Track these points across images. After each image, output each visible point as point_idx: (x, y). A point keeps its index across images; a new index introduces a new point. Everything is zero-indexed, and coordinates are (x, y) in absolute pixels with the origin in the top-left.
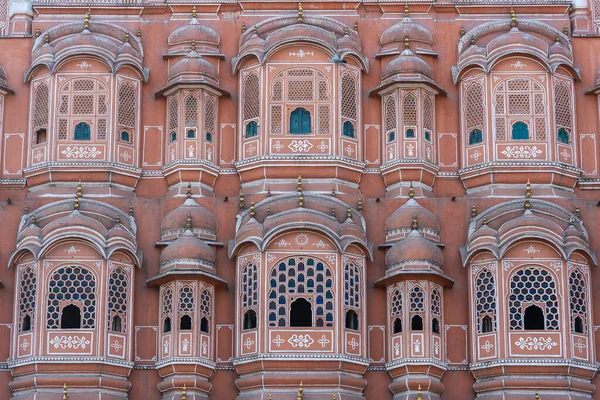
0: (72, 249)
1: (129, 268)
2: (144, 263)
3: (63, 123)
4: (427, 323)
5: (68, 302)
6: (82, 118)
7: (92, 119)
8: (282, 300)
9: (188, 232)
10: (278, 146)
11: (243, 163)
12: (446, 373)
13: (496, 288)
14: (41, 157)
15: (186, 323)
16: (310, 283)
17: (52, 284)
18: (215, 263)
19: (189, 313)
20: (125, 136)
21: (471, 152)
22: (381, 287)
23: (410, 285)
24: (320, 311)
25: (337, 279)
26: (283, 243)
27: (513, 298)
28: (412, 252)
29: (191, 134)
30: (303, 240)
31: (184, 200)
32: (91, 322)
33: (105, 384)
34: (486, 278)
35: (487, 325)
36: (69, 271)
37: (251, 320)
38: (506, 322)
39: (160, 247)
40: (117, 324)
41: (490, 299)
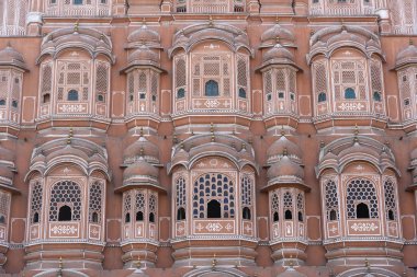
0: (66, 170)
1: (103, 182)
2: (113, 178)
3: (61, 90)
4: (295, 215)
5: (63, 204)
6: (73, 87)
7: (79, 87)
8: (202, 201)
9: (141, 158)
10: (198, 104)
11: (175, 114)
12: (307, 246)
13: (338, 192)
14: (46, 112)
15: (140, 217)
16: (220, 190)
17: (53, 192)
18: (158, 178)
19: (142, 210)
20: (100, 98)
21: (320, 107)
22: (265, 192)
23: (283, 191)
24: (226, 208)
25: (237, 187)
26: (202, 164)
27: (348, 198)
28: (284, 170)
29: (142, 96)
30: (215, 163)
31: (138, 138)
32: (78, 216)
33: (87, 257)
34: (331, 186)
35: (333, 216)
36: (64, 183)
37: (182, 214)
38: (345, 213)
39: (123, 168)
40: (95, 217)
41: (334, 199)
